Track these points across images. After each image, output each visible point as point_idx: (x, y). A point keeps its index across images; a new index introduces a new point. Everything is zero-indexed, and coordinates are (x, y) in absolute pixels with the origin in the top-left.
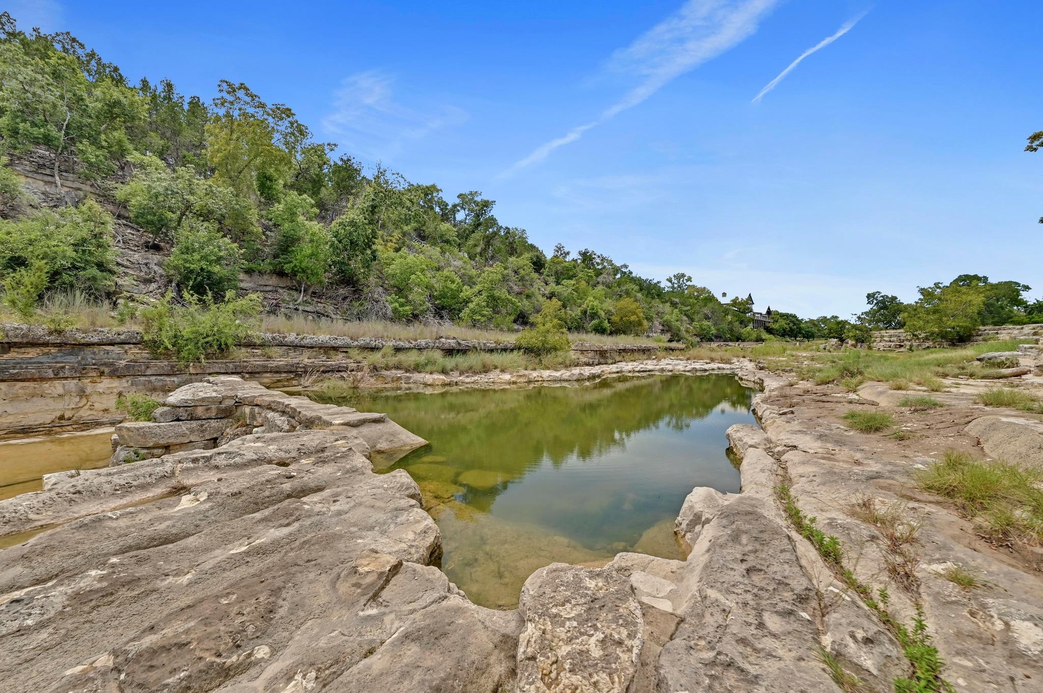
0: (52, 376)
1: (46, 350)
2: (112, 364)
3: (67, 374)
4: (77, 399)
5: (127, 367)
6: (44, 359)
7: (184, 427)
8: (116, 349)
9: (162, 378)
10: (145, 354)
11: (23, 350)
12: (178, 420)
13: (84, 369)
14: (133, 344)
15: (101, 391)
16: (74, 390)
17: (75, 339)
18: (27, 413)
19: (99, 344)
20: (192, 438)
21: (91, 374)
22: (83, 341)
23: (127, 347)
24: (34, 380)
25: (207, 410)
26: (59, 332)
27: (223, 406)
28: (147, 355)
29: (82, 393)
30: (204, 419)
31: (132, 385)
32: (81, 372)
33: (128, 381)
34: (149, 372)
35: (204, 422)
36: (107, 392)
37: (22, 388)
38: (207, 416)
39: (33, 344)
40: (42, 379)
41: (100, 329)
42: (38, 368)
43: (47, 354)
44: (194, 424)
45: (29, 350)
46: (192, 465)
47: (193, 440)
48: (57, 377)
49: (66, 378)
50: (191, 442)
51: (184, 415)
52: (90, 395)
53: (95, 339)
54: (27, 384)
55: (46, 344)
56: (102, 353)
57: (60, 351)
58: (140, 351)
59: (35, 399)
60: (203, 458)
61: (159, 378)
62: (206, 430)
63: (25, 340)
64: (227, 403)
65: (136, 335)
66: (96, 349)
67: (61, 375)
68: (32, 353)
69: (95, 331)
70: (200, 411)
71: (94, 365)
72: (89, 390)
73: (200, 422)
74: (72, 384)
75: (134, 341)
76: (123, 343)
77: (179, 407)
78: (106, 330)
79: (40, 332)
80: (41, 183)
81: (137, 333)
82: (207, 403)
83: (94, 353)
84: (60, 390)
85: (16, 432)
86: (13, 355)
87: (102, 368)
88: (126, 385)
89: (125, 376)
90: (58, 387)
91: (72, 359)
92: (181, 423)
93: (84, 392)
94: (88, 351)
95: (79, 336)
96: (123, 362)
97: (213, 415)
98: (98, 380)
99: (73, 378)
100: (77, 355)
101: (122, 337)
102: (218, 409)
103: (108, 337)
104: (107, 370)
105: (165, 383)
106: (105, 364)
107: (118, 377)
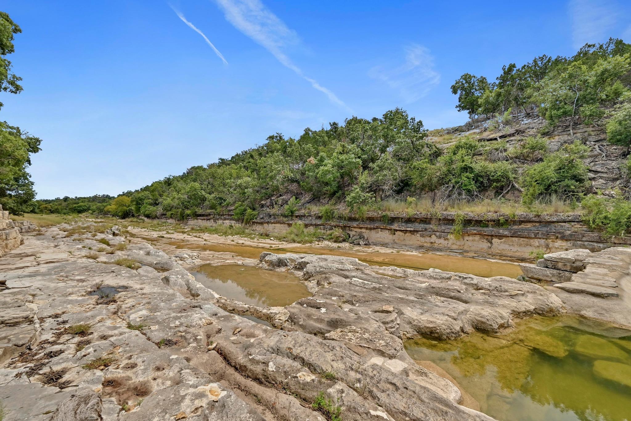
0: (533, 236)
1: (534, 224)
2: (563, 233)
3: (540, 236)
4: (545, 249)
5: (571, 235)
6: (533, 228)
7: (548, 272)
8: (567, 225)
9: (592, 243)
10: (585, 228)
11: (526, 224)
12: (547, 267)
13: (548, 234)
14: (577, 222)
15: (557, 247)
16: (543, 244)
17: (545, 220)
18: (525, 252)
19: (558, 222)
20: (553, 279)
21: (551, 238)
22: (548, 220)
23: (573, 223)
24: (527, 238)
25: (565, 265)
26: (539, 216)
27: (575, 265)
28: (586, 229)
29: (547, 246)
30: (562, 270)
31: (573, 245)
32: (547, 236)
33: (571, 243)
34: (584, 239)
35: (561, 272)
36: (560, 248)
37: (523, 241)
38: (565, 269)
39: (529, 222)
40: (531, 238)
41: (559, 214)
42: (528, 232)
43: (535, 226)
44: (555, 272)
45: (528, 224)
46: (458, 278)
47: (553, 280)
48: (536, 238)
49: (540, 238)
50: (552, 281)
51: (550, 266)
52: (551, 248)
53: (555, 220)
54: (524, 239)
55: (533, 222)
56: (559, 227)
57: (540, 225)
58: (581, 226)
59: (528, 246)
60: (463, 277)
61: (590, 243)
62: (562, 277)
63: (525, 220)
64: (578, 264)
65: (578, 217)
66: (556, 224)
67: (538, 236)
68: (529, 226)
69: (556, 215)
70: (560, 265)
71: (554, 232)
72: (551, 246)
73: (558, 271)
74: (542, 241)
75: (577, 220)
76: (570, 221)
77: (549, 261)
78: (561, 214)
79: (531, 216)
80: (566, 136)
81: (579, 216)
82: (564, 262)
83: (555, 227)
84: (537, 244)
85: (519, 260)
86: (523, 226)
87: (557, 235)
88: (569, 245)
89: (570, 240)
90: (536, 242)
91: (545, 229)
92: (547, 269)
93: (548, 246)
94: (553, 225)
95: (547, 218)
96: (569, 232)
97: (568, 269)
98: (555, 241)
99: (543, 239)
100: (548, 227)
101: (570, 218)
102: (571, 266)
103: (562, 218)
104: (559, 236)
105: (594, 247)
106: (559, 233)
107: (566, 240)
